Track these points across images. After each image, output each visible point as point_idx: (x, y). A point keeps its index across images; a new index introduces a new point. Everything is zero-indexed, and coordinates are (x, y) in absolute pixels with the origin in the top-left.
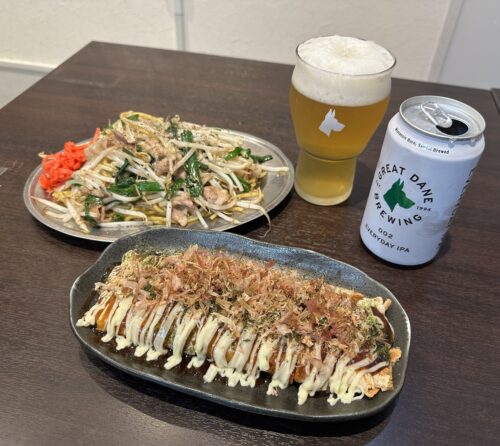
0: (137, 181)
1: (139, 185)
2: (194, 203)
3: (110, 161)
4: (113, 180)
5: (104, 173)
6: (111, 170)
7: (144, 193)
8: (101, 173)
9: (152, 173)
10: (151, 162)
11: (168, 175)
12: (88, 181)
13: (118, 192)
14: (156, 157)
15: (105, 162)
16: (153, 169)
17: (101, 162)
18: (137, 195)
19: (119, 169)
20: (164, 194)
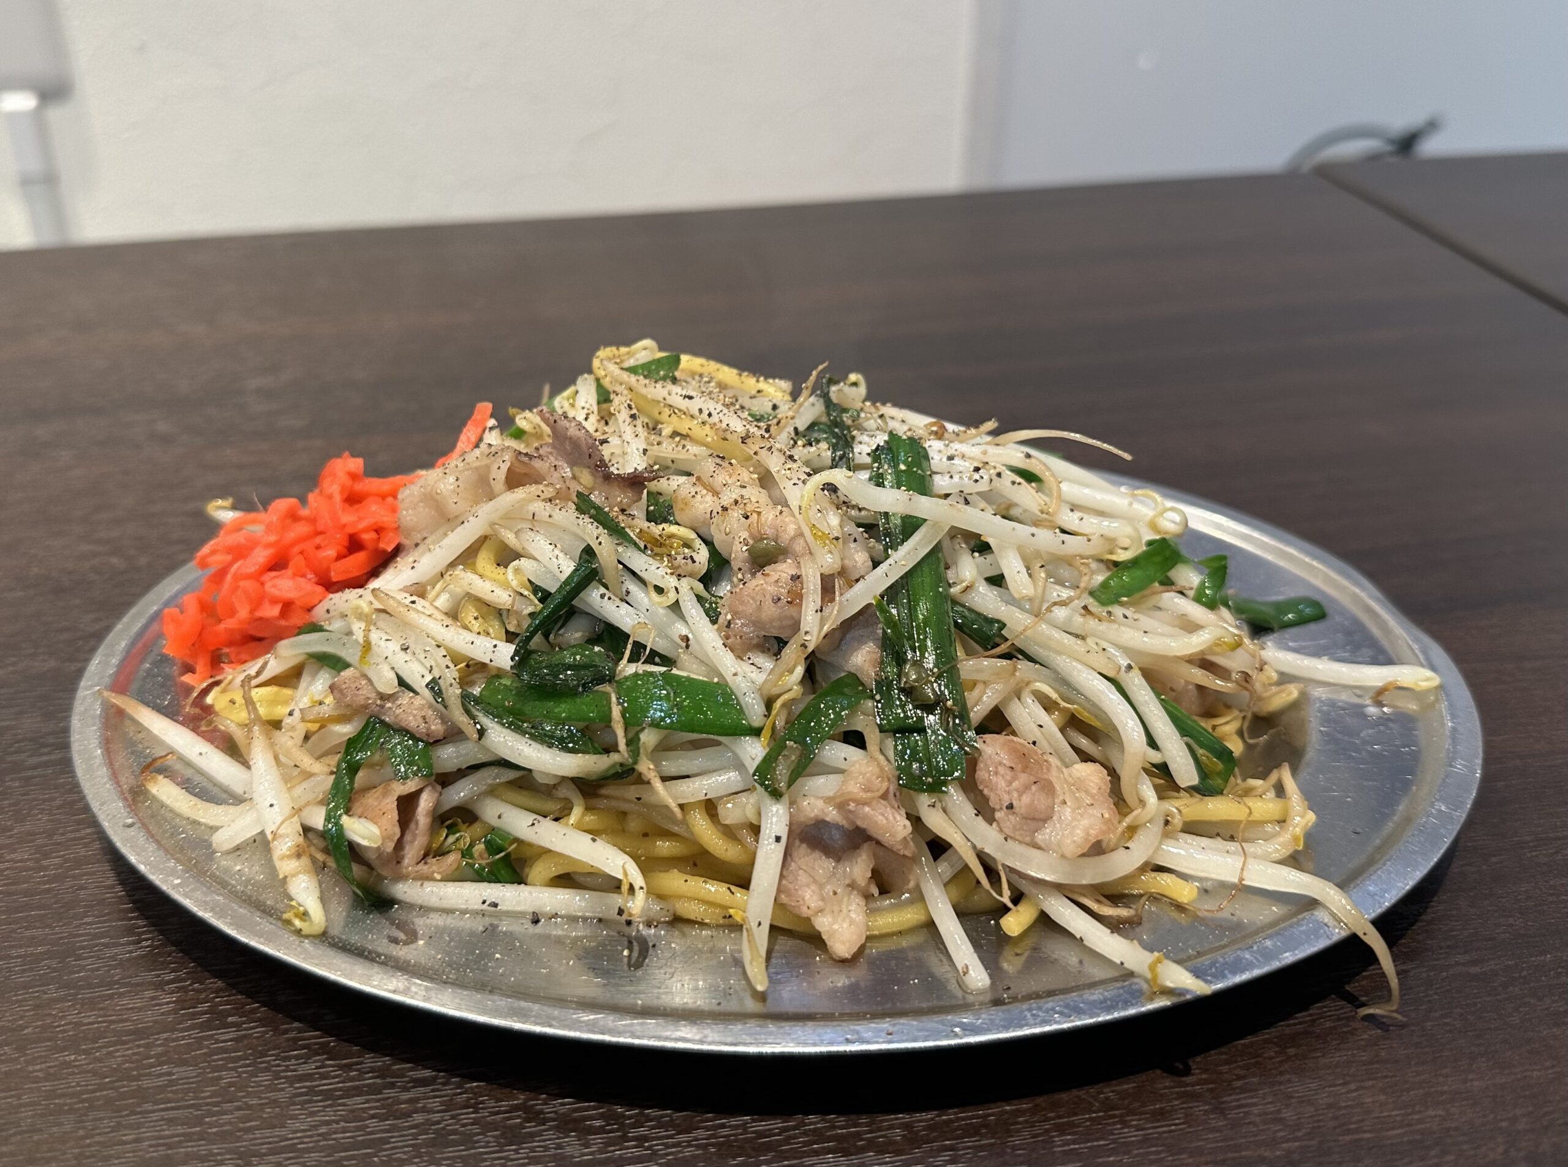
0: (627, 669)
1: (629, 689)
2: (916, 821)
3: (506, 556)
4: (503, 655)
5: (470, 614)
6: (502, 598)
7: (649, 738)
8: (453, 614)
9: (708, 636)
10: (708, 580)
11: (791, 652)
12: (386, 644)
13: (516, 722)
14: (738, 553)
15: (484, 561)
16: (713, 616)
17: (467, 558)
18: (609, 748)
19: (545, 596)
20: (754, 751)
